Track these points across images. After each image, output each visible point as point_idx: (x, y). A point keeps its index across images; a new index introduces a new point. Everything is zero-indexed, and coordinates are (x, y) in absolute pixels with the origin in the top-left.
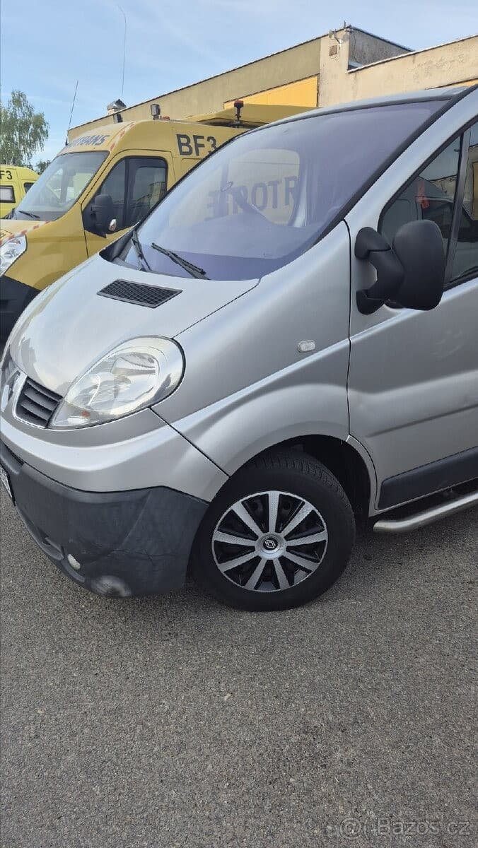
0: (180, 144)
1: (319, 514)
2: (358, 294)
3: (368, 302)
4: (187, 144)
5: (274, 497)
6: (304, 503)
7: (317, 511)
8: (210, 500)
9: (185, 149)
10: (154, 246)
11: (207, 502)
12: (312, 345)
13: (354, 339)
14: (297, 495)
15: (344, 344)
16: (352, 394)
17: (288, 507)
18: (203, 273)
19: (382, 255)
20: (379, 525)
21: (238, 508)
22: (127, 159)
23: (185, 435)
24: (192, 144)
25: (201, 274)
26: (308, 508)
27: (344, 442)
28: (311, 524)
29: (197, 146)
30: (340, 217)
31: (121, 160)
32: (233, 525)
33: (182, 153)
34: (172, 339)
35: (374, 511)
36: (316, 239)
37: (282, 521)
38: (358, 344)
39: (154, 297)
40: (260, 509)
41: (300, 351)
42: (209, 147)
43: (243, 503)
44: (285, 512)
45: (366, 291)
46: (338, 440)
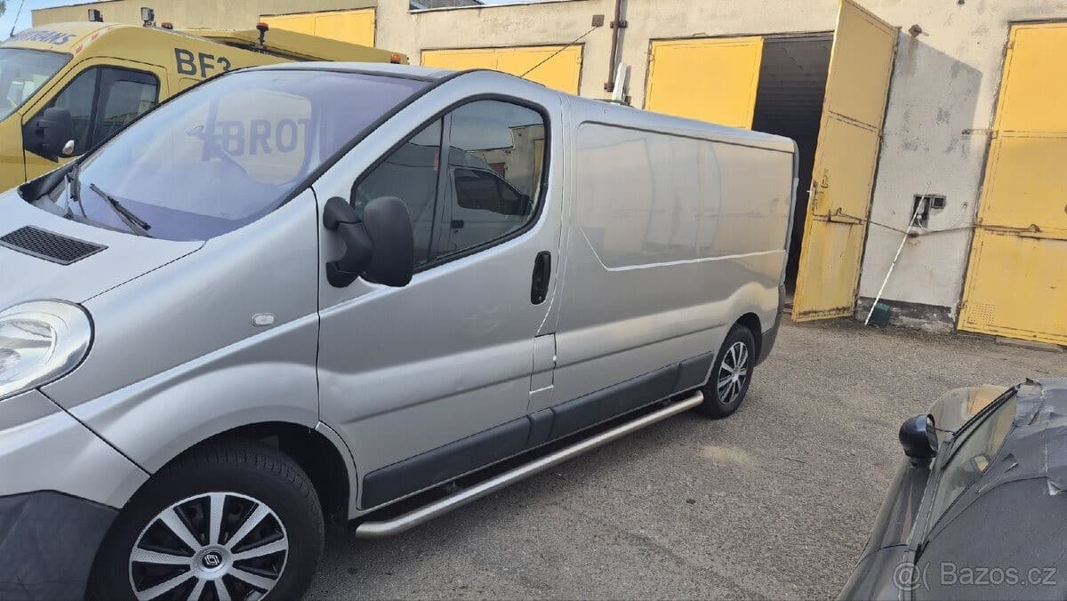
0: (180, 61)
1: (277, 518)
2: (328, 266)
3: (340, 275)
4: (190, 62)
5: (218, 500)
6: (257, 505)
7: (274, 514)
8: (120, 506)
9: (187, 67)
10: (93, 187)
11: (116, 509)
12: (270, 319)
13: (324, 314)
14: (248, 495)
15: (313, 318)
16: (324, 374)
17: (237, 511)
18: (146, 227)
19: (351, 228)
20: (364, 529)
21: (169, 517)
22: (101, 67)
23: (89, 425)
24: (197, 62)
25: (144, 229)
26: (263, 511)
27: (313, 430)
28: (267, 530)
29: (204, 66)
30: (308, 183)
31: (91, 68)
32: (162, 539)
33: (180, 70)
34: (79, 304)
35: (354, 511)
36: (279, 203)
37: (228, 528)
38: (329, 319)
39: (68, 251)
40: (200, 516)
41: (255, 325)
42: (219, 68)
43: (175, 509)
44: (234, 517)
45: (336, 263)
46: (306, 428)
